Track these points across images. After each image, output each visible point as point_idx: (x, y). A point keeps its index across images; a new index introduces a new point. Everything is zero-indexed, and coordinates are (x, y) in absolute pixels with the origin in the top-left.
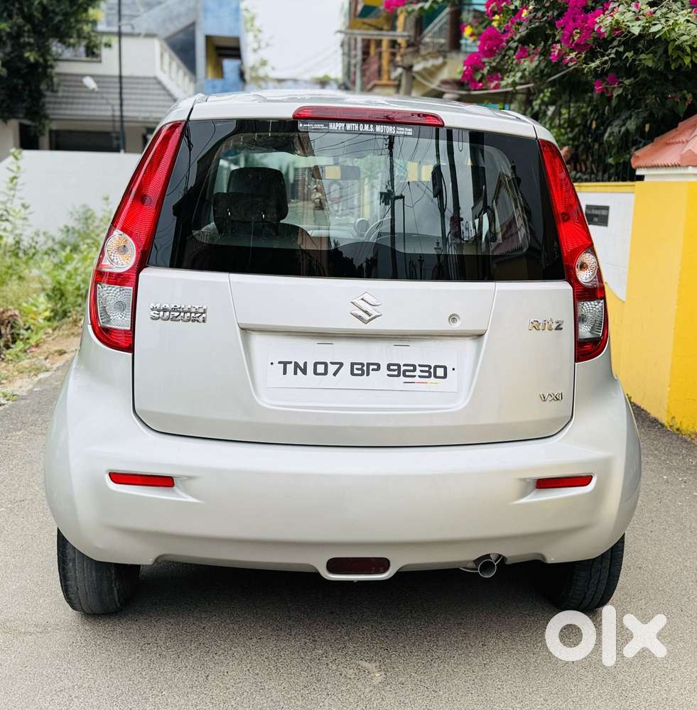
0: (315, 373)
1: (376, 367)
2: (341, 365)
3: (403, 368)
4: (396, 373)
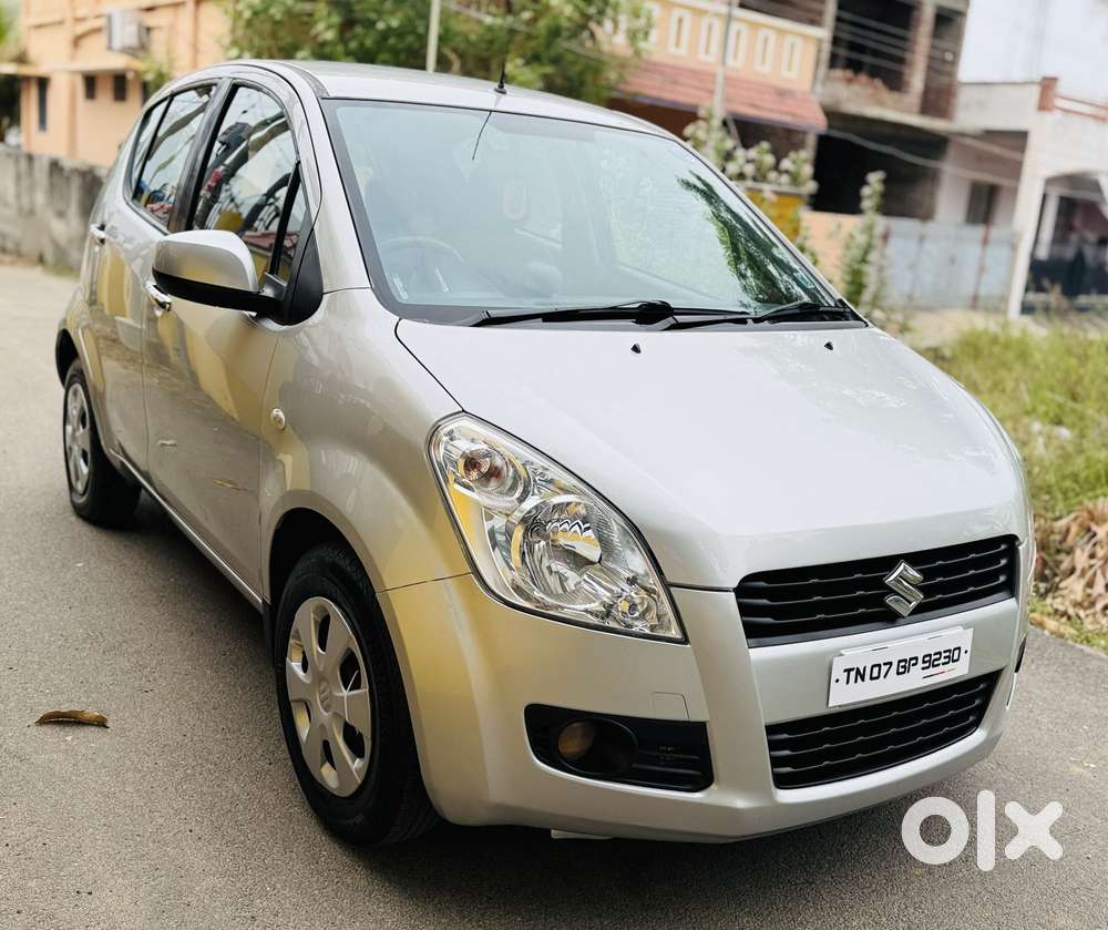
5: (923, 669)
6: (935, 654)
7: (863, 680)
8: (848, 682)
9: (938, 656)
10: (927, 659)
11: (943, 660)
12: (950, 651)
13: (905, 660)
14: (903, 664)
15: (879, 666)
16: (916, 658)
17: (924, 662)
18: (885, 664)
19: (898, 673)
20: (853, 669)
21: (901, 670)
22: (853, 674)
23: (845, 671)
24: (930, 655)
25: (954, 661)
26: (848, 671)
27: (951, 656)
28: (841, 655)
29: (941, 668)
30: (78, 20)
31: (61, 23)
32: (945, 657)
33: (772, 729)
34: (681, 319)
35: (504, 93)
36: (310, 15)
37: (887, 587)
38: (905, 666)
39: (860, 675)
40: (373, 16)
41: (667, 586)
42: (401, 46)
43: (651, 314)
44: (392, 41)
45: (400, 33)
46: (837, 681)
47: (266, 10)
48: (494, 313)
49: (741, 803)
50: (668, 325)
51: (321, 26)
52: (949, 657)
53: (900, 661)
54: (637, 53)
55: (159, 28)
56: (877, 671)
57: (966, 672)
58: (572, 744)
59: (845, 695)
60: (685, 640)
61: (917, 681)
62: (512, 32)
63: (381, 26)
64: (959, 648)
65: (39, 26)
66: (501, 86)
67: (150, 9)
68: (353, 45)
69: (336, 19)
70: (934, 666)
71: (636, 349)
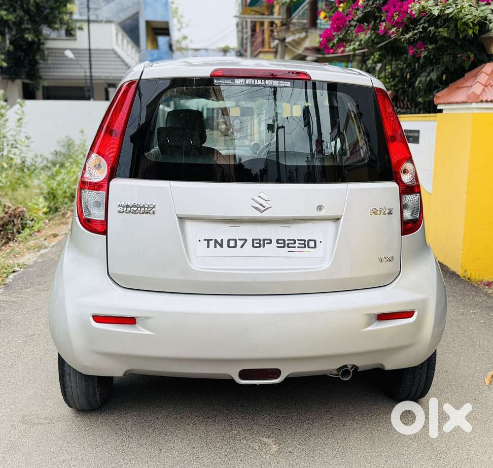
0: (229, 246)
1: (269, 242)
2: (246, 240)
3: (287, 242)
4: (282, 245)
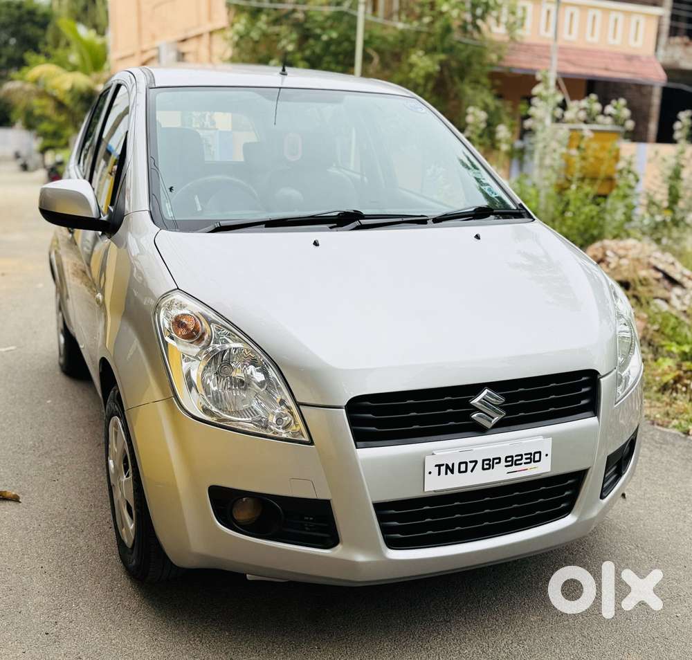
5: (506, 466)
6: (516, 456)
7: (452, 472)
8: (439, 474)
9: (520, 457)
10: (510, 459)
11: (524, 461)
12: (531, 454)
13: (489, 460)
14: (488, 462)
15: (466, 463)
16: (499, 459)
17: (506, 461)
18: (470, 462)
19: (483, 469)
20: (443, 465)
21: (486, 467)
22: (443, 469)
23: (436, 466)
24: (512, 457)
25: (535, 462)
26: (439, 466)
27: (532, 458)
28: (433, 454)
29: (523, 466)
30: (143, 52)
31: (133, 55)
32: (526, 459)
33: (379, 507)
34: (364, 222)
35: (286, 75)
36: (278, 35)
37: (472, 406)
38: (489, 464)
39: (450, 469)
40: (318, 31)
41: (298, 405)
42: (340, 49)
43: (345, 220)
44: (333, 48)
45: (338, 42)
46: (430, 473)
47: (248, 34)
48: (223, 224)
49: (360, 558)
50: (354, 227)
51: (284, 42)
52: (530, 458)
53: (484, 461)
54: (512, 39)
55: (189, 53)
56: (464, 467)
57: (549, 470)
58: (243, 513)
59: (437, 484)
60: (311, 443)
61: (501, 475)
62: (418, 33)
63: (325, 38)
64: (540, 453)
65: (122, 59)
66: (284, 70)
67: (184, 40)
68: (308, 53)
69: (294, 36)
70: (516, 465)
71: (316, 244)
